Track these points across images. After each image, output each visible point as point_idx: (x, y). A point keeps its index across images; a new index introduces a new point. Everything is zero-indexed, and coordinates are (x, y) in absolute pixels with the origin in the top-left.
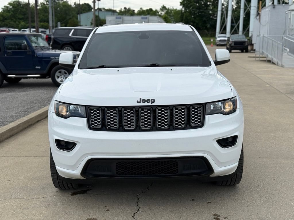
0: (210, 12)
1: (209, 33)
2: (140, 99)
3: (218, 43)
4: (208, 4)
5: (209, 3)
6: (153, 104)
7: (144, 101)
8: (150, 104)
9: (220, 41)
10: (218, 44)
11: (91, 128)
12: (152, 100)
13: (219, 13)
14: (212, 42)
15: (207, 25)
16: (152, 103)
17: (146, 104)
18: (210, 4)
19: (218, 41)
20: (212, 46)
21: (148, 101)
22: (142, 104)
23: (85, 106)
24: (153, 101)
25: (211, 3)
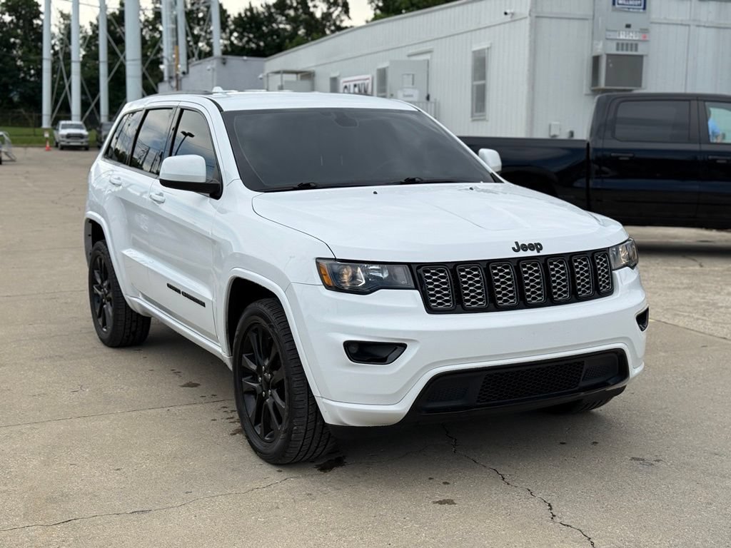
0: (19, 63)
1: (31, 117)
2: (517, 243)
3: (63, 141)
4: (9, 42)
5: (12, 40)
6: (542, 253)
7: (524, 248)
8: (535, 253)
9: (69, 136)
10: (63, 143)
11: (430, 310)
12: (537, 244)
13: (47, 66)
14: (47, 139)
15: (12, 95)
16: (538, 252)
17: (529, 253)
18: (14, 43)
19: (63, 136)
20: (48, 150)
21: (532, 247)
22: (522, 254)
23: (409, 264)
24: (538, 247)
25: (18, 41)
